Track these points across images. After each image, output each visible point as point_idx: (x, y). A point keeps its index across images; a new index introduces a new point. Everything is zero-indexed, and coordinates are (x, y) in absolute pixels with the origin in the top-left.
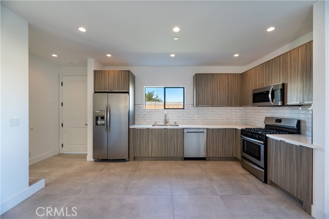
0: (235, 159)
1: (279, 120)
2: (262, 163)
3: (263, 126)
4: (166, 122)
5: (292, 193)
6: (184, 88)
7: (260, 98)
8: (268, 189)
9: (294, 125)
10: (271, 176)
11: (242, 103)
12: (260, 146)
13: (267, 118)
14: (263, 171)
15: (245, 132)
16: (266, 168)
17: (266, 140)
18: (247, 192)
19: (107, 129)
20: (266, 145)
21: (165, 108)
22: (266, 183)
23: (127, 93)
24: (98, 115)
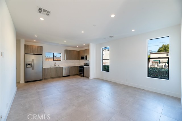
0: (77, 75)
1: (86, 63)
2: (83, 73)
3: (83, 65)
4: (55, 65)
6: (61, 53)
7: (83, 58)
8: (84, 78)
9: (88, 64)
10: (84, 75)
11: (79, 59)
13: (84, 63)
15: (80, 67)
16: (83, 74)
17: (83, 68)
18: (80, 79)
19: (33, 69)
20: (84, 69)
21: (54, 60)
22: (84, 77)
23: (42, 55)
24: (27, 63)
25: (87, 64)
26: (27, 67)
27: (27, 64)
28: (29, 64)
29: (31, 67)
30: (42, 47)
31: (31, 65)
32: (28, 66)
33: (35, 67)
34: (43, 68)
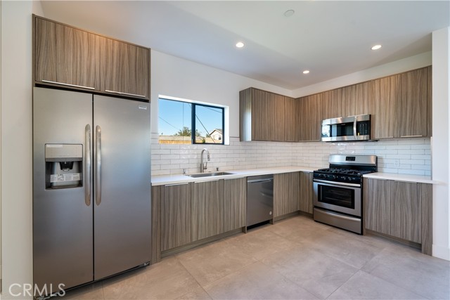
0: (299, 213)
2: (357, 211)
4: (203, 168)
5: (404, 238)
6: (223, 109)
10: (367, 226)
12: (353, 191)
14: (360, 220)
19: (93, 197)
20: (362, 188)
21: (194, 142)
22: (362, 234)
23: (147, 101)
24: (50, 156)
25: (357, 162)
26: (50, 186)
27: (50, 166)
28: (66, 165)
29: (80, 184)
30: (149, 50)
31: (80, 170)
32: (59, 177)
33: (108, 185)
34: (152, 187)
